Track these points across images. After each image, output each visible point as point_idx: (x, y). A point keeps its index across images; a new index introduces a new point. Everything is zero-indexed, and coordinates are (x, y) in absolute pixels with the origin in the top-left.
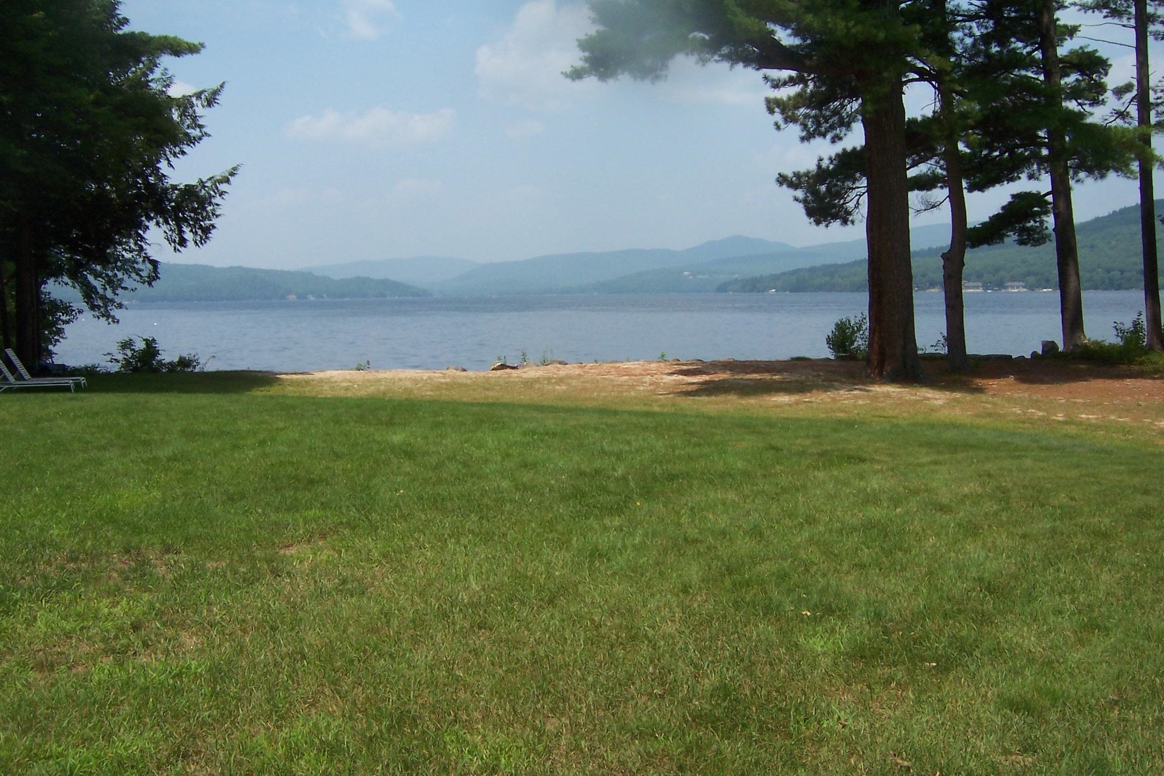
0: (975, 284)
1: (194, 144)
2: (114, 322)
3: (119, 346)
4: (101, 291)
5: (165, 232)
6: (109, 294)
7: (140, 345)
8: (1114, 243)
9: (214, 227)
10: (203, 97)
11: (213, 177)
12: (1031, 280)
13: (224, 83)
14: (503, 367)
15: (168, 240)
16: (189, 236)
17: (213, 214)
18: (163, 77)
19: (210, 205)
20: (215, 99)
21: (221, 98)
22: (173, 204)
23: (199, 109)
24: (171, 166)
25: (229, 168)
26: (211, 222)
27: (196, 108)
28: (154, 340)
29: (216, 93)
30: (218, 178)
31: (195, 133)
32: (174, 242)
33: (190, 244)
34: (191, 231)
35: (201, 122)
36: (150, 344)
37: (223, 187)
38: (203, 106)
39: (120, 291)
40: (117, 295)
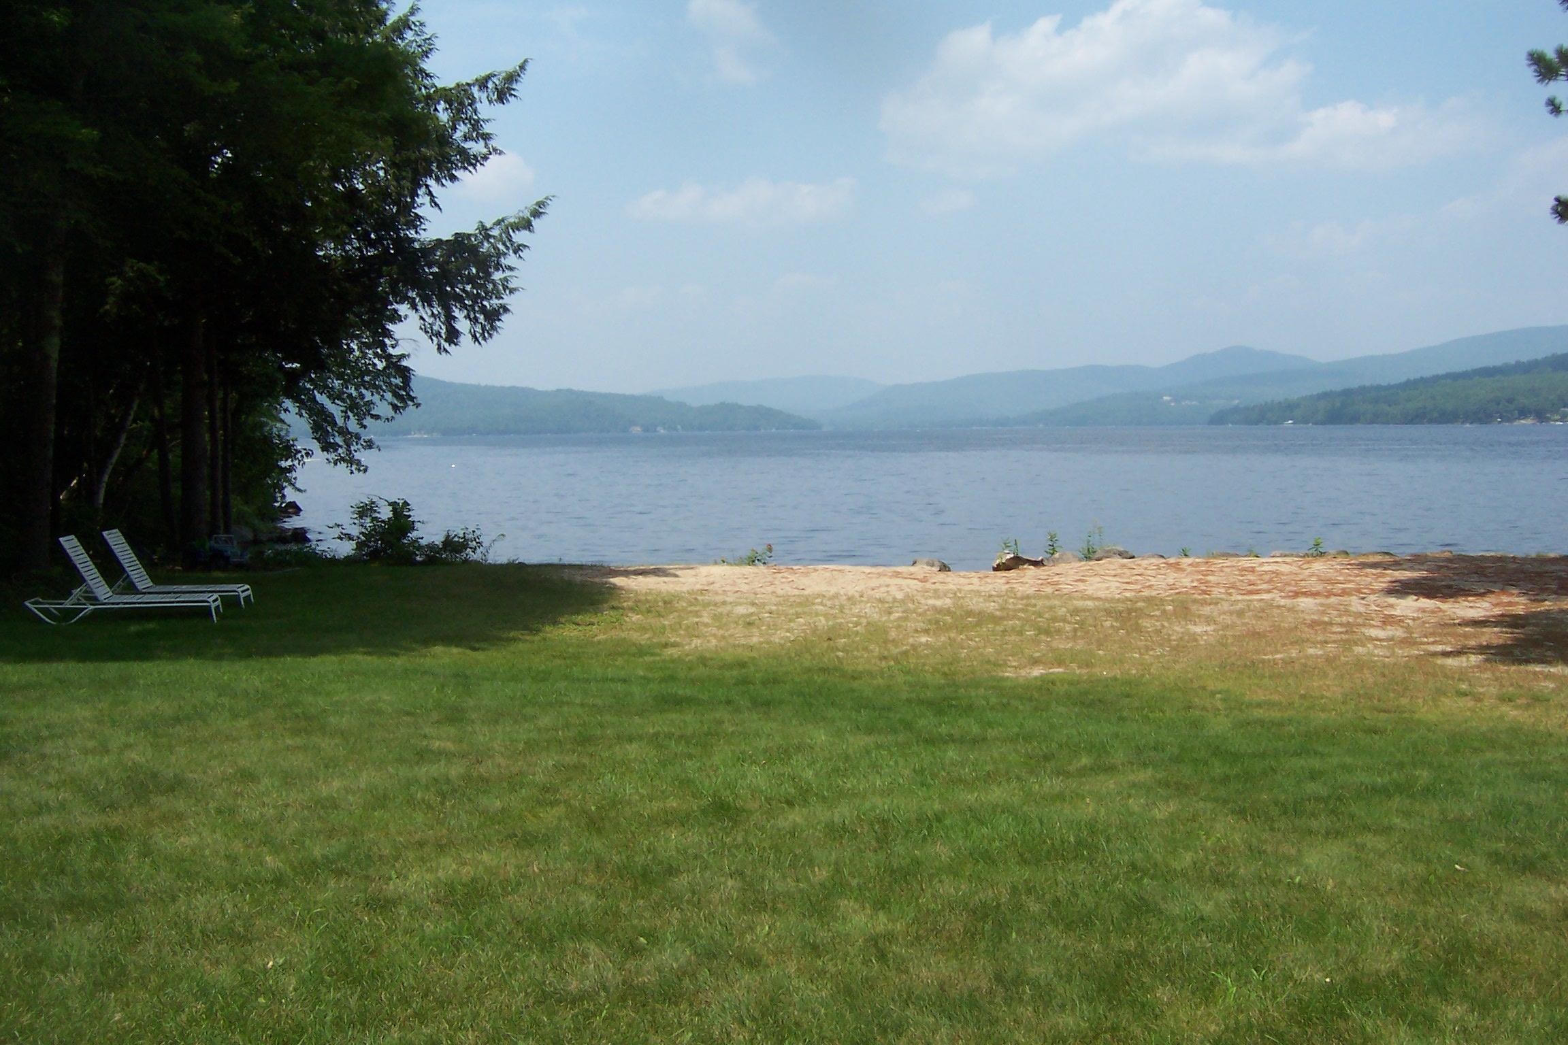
1: (474, 166)
2: (359, 470)
3: (353, 513)
4: (340, 422)
5: (422, 318)
6: (353, 425)
7: (386, 513)
9: (506, 310)
10: (490, 85)
11: (503, 220)
13: (526, 61)
14: (1016, 562)
15: (426, 332)
16: (463, 325)
17: (505, 288)
18: (418, 39)
19: (498, 270)
20: (510, 89)
21: (519, 87)
22: (436, 270)
23: (485, 109)
24: (436, 205)
25: (531, 203)
26: (501, 301)
27: (478, 105)
28: (406, 504)
29: (512, 78)
30: (512, 220)
31: (476, 147)
32: (438, 334)
33: (465, 339)
34: (468, 317)
35: (487, 129)
36: (400, 510)
37: (519, 237)
38: (490, 102)
39: (368, 421)
40: (365, 427)
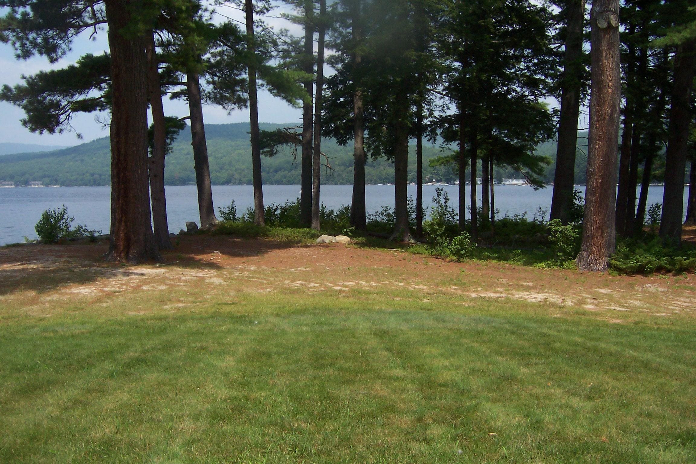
0: (9, 182)
8: (94, 159)
12: (47, 180)
